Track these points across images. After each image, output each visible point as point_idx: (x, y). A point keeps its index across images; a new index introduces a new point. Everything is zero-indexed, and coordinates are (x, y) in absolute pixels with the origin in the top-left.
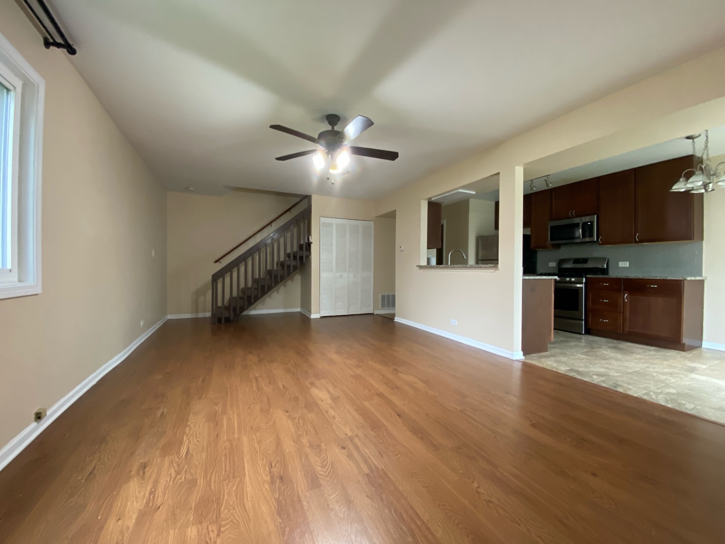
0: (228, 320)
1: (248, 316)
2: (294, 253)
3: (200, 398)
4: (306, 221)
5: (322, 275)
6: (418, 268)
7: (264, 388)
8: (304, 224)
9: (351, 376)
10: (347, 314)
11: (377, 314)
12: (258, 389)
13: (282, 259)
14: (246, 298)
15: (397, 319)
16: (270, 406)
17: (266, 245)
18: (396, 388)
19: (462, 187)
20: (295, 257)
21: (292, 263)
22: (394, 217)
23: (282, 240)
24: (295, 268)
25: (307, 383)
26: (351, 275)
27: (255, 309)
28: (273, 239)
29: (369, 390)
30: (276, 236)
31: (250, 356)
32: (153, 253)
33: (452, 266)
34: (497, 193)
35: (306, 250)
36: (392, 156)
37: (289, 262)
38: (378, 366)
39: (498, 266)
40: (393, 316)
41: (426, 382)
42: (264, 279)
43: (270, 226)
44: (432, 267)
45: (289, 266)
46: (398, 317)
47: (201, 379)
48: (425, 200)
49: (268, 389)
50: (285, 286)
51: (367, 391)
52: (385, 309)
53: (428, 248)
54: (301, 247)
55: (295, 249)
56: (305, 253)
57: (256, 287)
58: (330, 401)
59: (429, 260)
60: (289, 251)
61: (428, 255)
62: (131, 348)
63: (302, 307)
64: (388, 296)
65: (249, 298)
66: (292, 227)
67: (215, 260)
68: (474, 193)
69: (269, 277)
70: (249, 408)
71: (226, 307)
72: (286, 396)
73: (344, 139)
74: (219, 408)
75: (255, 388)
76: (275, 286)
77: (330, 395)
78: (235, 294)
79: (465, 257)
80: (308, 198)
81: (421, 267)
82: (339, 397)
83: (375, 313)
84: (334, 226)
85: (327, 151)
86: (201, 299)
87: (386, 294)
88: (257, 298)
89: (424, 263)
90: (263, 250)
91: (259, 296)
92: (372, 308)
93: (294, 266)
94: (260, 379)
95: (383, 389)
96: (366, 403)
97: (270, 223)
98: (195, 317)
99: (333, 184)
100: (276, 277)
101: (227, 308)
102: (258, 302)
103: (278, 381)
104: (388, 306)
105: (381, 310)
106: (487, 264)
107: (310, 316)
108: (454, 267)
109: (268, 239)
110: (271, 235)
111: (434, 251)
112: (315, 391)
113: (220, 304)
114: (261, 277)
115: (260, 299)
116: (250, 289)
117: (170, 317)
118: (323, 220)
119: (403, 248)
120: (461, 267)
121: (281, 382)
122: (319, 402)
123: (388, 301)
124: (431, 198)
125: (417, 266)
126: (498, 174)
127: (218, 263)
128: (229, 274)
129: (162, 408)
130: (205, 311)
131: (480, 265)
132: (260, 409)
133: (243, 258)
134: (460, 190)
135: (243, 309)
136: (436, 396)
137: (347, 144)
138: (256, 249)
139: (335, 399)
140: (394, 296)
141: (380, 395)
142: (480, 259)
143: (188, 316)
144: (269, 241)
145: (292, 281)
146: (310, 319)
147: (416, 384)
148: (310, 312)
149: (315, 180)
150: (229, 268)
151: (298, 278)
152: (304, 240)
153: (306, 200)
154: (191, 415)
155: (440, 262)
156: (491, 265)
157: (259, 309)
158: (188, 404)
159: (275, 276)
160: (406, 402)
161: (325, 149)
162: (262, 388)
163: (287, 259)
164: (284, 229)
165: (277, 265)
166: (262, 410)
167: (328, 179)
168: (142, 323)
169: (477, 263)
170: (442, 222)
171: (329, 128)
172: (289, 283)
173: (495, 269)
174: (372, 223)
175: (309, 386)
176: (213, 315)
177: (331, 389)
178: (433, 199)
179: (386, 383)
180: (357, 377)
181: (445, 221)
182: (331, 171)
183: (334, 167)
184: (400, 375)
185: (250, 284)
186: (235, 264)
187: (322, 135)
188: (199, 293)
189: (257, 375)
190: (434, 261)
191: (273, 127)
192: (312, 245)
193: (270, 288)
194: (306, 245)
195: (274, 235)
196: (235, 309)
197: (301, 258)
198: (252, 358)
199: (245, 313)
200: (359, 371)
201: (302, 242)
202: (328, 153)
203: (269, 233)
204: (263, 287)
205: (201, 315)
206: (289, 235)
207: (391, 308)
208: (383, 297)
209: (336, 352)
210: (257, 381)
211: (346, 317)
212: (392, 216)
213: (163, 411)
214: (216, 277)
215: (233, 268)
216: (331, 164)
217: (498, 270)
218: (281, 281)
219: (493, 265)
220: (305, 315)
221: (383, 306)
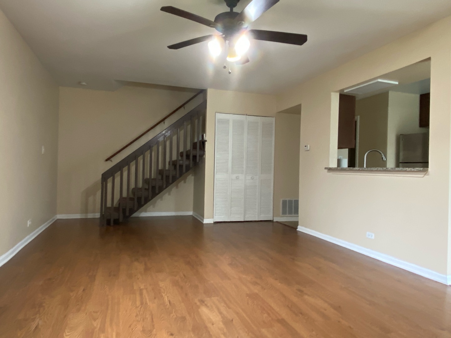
0: (116, 222)
1: (138, 218)
2: (187, 152)
3: (78, 310)
4: (201, 118)
5: (217, 176)
6: (326, 170)
7: (149, 304)
8: (199, 120)
9: (247, 295)
10: (243, 221)
11: (277, 222)
12: (142, 303)
13: (174, 158)
14: (136, 200)
15: (300, 229)
16: (153, 326)
17: (158, 143)
18: (301, 313)
19: (380, 77)
20: (188, 157)
21: (185, 162)
22: (299, 113)
23: (175, 138)
24: (188, 168)
25: (196, 301)
26: (249, 177)
27: (146, 211)
28: (165, 136)
29: (269, 314)
30: (168, 134)
31: (136, 264)
32: (43, 150)
33: (369, 169)
34: (427, 82)
35: (200, 149)
36: (300, 39)
37: (181, 162)
38: (278, 285)
39: (428, 169)
40: (296, 224)
41: (338, 308)
42: (154, 179)
43: (162, 123)
44: (344, 170)
45: (181, 166)
46: (302, 226)
47: (82, 288)
48: (336, 92)
49: (152, 305)
50: (177, 187)
51: (265, 315)
52: (287, 217)
53: (339, 148)
54: (194, 145)
55: (189, 147)
56: (198, 153)
57: (147, 187)
58: (221, 325)
59: (339, 161)
60: (181, 150)
61: (338, 157)
62: (18, 247)
63: (194, 210)
64: (290, 202)
65: (139, 199)
66: (185, 123)
67: (106, 158)
68: (397, 83)
69: (160, 177)
70: (130, 326)
71: (115, 208)
72: (172, 315)
73: (244, 21)
74: (97, 324)
75: (138, 303)
76: (166, 187)
77: (222, 317)
78: (125, 195)
79: (384, 159)
80: (203, 92)
81: (330, 169)
82: (232, 320)
83: (275, 221)
84: (231, 124)
85: (224, 36)
86: (91, 199)
87: (287, 199)
88: (147, 200)
89: (334, 165)
90: (155, 148)
91: (150, 198)
92: (271, 215)
93: (186, 166)
94: (144, 292)
95: (284, 314)
96: (264, 331)
97: (163, 120)
98: (84, 217)
99: (230, 73)
100: (168, 177)
101: (117, 209)
102: (148, 203)
103: (164, 295)
104: (290, 213)
105: (282, 217)
106: (414, 167)
107: (203, 221)
108: (372, 171)
109: (160, 137)
110: (164, 132)
111: (346, 151)
112: (204, 310)
113: (109, 204)
114: (152, 178)
115: (150, 200)
116: (140, 189)
117: (59, 217)
118: (219, 116)
119: (309, 146)
120: (380, 171)
121: (168, 297)
122: (209, 325)
123: (290, 208)
124: (343, 90)
125: (326, 168)
126: (429, 59)
127: (109, 162)
128: (119, 173)
129: (38, 320)
130: (94, 212)
131: (400, 169)
132: (141, 329)
133: (134, 157)
134: (380, 80)
135: (132, 211)
136: (350, 328)
137: (247, 26)
138: (148, 146)
139: (228, 323)
140: (297, 202)
141: (282, 322)
142: (401, 161)
143: (78, 216)
144: (161, 139)
145: (185, 182)
146: (203, 224)
147: (325, 310)
148: (203, 216)
149: (210, 70)
150: (119, 167)
151: (191, 179)
152: (198, 138)
153: (201, 95)
154: (66, 331)
155: (352, 164)
156: (420, 169)
157: (150, 211)
158: (65, 316)
159: (166, 176)
160: (314, 333)
161: (222, 34)
162: (146, 303)
163: (180, 158)
164: (177, 126)
165: (169, 164)
166: (144, 331)
167: (225, 67)
168: (29, 223)
169: (397, 165)
170: (356, 117)
171: (228, 9)
172: (182, 184)
173: (425, 173)
174: (274, 119)
175: (198, 304)
176: (102, 216)
177: (223, 309)
178: (345, 91)
179: (288, 306)
180: (253, 296)
181: (359, 116)
182: (229, 59)
183: (233, 54)
184: (306, 297)
185: (140, 185)
186: (126, 162)
187: (218, 18)
188: (88, 193)
189: (142, 287)
190: (345, 163)
191: (165, 9)
192: (206, 143)
193: (161, 189)
194: (200, 143)
195: (166, 132)
196: (124, 211)
197: (195, 157)
198: (139, 266)
199: (135, 215)
200: (256, 290)
201: (196, 140)
202: (225, 38)
203: (162, 130)
204: (153, 188)
205: (90, 216)
206: (182, 133)
207: (293, 215)
208: (284, 202)
209: (230, 264)
210: (141, 294)
211: (242, 223)
212: (296, 111)
213: (38, 324)
214: (106, 176)
215: (123, 167)
216: (229, 51)
217: (428, 175)
218: (173, 182)
219: (422, 169)
220: (197, 219)
221: (284, 213)
